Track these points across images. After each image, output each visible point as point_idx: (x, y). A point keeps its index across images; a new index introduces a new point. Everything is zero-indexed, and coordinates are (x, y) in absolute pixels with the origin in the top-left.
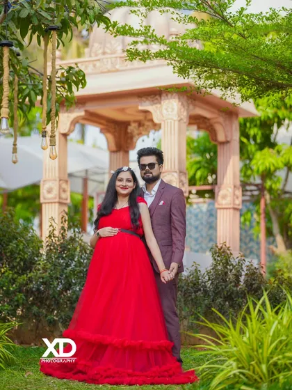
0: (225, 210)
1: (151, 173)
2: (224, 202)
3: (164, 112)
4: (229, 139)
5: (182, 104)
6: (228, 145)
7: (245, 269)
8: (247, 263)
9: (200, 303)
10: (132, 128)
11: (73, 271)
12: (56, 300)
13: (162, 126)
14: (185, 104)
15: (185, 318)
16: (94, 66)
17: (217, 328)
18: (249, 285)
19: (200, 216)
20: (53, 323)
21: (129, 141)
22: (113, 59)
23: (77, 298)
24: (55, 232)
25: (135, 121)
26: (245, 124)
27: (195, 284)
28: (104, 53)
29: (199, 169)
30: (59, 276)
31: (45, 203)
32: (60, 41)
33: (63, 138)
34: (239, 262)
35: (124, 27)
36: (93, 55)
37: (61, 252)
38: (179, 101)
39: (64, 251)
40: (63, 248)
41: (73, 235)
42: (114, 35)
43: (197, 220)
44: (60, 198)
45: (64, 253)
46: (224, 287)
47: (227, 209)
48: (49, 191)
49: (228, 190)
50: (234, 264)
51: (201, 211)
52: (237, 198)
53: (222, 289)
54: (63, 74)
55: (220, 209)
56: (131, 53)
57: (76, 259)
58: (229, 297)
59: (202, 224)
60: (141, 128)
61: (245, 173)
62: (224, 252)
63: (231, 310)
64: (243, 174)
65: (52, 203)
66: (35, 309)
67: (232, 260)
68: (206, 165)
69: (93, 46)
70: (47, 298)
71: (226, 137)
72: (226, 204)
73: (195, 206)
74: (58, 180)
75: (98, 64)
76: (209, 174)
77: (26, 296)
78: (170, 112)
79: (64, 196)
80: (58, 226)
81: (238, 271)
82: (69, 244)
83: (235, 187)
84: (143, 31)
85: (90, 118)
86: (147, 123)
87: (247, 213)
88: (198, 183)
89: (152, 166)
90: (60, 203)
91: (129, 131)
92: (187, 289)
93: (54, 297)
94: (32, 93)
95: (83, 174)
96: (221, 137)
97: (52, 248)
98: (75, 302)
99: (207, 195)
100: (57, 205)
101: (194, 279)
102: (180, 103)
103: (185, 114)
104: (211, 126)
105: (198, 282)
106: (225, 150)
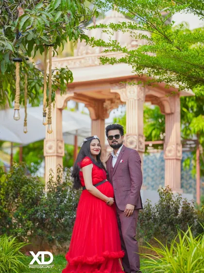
0: (170, 161)
1: (117, 142)
2: (170, 155)
3: (128, 94)
4: (173, 112)
5: (141, 89)
6: (173, 115)
7: (182, 203)
8: (183, 200)
9: (151, 227)
10: (107, 104)
11: (65, 205)
12: (53, 225)
13: (127, 103)
14: (143, 88)
15: (141, 237)
16: (80, 62)
17: (158, 251)
18: (184, 215)
19: (155, 162)
20: (52, 241)
21: (105, 113)
22: (93, 58)
23: (68, 224)
24: (53, 179)
25: (109, 100)
26: (185, 99)
27: (147, 214)
28: (87, 53)
29: (154, 129)
30: (55, 209)
31: (47, 156)
32: (55, 51)
33: (59, 112)
34: (178, 199)
35: (98, 41)
36: (79, 54)
37: (57, 193)
38: (138, 87)
39: (59, 191)
40: (59, 189)
41: (65, 181)
42: (92, 45)
43: (153, 164)
44: (57, 153)
45: (59, 193)
46: (167, 216)
47: (172, 159)
48: (50, 148)
49: (172, 147)
50: (174, 201)
51: (156, 158)
52: (179, 152)
53: (166, 217)
54: (57, 73)
55: (167, 159)
56: (103, 60)
57: (67, 197)
58: (171, 223)
59: (156, 166)
60: (113, 104)
61: (186, 132)
62: (167, 192)
63: (172, 232)
64: (184, 133)
65: (52, 156)
66: (40, 231)
67: (173, 198)
68: (159, 127)
69: (79, 48)
70: (48, 224)
71: (171, 109)
72: (171, 156)
73: (151, 155)
74: (56, 140)
75: (83, 61)
76: (161, 133)
77: (33, 223)
78: (131, 94)
79: (60, 151)
80: (55, 175)
81: (177, 206)
82: (63, 187)
83: (177, 144)
84: (112, 43)
85: (77, 97)
86: (117, 101)
87: (187, 160)
88: (153, 139)
89: (117, 136)
90: (58, 156)
91: (104, 106)
92: (143, 218)
93: (52, 223)
94: (37, 85)
95: (75, 133)
96: (168, 110)
97: (51, 190)
98: (66, 226)
99: (159, 147)
100: (55, 157)
101: (147, 211)
102: (139, 88)
103: (142, 95)
104: (161, 102)
105: (150, 213)
106: (170, 118)
